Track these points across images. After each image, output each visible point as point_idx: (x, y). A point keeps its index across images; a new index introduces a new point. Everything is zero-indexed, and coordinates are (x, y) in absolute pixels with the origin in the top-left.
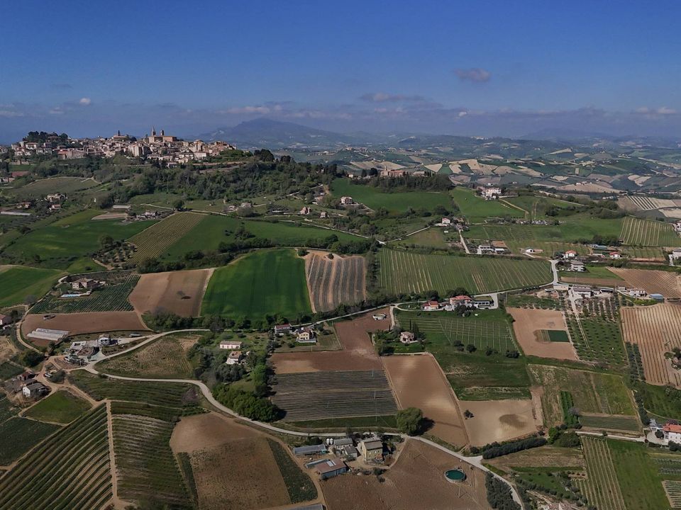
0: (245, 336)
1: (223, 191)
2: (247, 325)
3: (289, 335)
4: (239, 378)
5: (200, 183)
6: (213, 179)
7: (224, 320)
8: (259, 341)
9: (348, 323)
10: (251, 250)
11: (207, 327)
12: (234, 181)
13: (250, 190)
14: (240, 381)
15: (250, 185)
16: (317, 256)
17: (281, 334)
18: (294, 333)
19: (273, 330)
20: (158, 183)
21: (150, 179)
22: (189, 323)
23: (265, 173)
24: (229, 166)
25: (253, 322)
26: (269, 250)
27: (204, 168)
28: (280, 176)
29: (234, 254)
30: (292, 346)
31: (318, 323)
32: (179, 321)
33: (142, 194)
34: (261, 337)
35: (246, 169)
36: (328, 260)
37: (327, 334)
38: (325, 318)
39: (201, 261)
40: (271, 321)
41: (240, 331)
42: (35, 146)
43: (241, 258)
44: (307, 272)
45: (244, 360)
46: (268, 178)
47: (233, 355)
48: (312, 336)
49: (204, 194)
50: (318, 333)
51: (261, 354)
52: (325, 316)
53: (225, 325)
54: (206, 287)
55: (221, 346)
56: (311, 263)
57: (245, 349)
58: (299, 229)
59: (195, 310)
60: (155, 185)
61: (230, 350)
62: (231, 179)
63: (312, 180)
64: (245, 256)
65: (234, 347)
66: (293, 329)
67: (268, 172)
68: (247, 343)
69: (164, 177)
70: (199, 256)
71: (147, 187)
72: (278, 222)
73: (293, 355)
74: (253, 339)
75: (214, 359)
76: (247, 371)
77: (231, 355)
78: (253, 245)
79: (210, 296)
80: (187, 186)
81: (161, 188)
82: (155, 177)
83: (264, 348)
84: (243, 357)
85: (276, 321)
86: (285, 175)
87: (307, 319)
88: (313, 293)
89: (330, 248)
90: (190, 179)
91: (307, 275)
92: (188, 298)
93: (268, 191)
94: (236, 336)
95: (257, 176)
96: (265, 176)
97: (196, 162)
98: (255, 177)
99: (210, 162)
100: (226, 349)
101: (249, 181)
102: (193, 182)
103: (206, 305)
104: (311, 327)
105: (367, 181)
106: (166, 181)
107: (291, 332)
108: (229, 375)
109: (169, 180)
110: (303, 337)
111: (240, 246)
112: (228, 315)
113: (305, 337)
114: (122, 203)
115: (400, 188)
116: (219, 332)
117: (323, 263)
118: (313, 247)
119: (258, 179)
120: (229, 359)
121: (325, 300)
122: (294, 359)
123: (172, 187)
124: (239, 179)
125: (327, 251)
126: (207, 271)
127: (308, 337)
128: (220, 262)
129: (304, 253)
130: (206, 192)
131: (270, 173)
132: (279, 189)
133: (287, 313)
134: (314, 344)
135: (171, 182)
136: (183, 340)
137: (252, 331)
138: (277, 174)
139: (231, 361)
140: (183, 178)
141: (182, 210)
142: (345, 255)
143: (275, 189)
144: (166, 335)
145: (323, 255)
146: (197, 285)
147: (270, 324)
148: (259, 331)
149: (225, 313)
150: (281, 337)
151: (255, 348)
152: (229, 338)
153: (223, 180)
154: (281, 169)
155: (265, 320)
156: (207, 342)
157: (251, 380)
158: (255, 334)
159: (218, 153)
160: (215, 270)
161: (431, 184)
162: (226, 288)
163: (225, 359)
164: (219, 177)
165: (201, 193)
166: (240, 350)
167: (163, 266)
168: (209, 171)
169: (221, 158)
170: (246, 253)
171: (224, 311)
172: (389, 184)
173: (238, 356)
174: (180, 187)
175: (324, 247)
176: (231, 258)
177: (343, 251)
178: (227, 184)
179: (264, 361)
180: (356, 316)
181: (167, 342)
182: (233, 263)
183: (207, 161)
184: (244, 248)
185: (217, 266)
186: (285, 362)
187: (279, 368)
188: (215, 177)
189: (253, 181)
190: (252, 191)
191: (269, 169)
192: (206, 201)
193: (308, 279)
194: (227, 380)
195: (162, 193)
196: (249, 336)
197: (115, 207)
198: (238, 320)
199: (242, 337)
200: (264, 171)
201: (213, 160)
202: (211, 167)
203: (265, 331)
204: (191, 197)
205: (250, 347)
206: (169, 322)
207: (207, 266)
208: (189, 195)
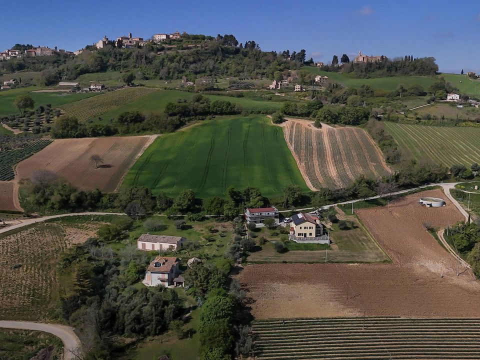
0: (190, 227)
1: (182, 72)
2: (194, 206)
3: (275, 228)
4: (163, 328)
5: (157, 62)
6: (172, 60)
7: (154, 198)
8: (217, 237)
9: (379, 211)
10: (208, 117)
11: (124, 208)
12: (195, 62)
13: (211, 71)
14: (164, 337)
15: (211, 67)
16: (298, 124)
17: (259, 225)
18: (283, 224)
19: (244, 218)
20: (111, 61)
21: (103, 57)
22: (93, 201)
23: (228, 57)
24: (190, 48)
25: (206, 201)
26: (232, 117)
27: (162, 49)
28: (244, 61)
29: (186, 119)
30: (283, 250)
31: (326, 207)
32: (72, 197)
33: (93, 72)
34: (220, 228)
35: (208, 51)
36: (314, 129)
37: (347, 228)
38: (335, 200)
39: (141, 125)
40: (240, 199)
41: (182, 218)
42: (17, 52)
43: (196, 124)
44: (288, 140)
45: (181, 279)
46: (231, 62)
47: (157, 265)
48: (321, 231)
49: (160, 74)
50: (329, 225)
51: (219, 264)
52: (335, 197)
53: (155, 205)
54: (140, 155)
55: (140, 244)
56: (291, 131)
57: (186, 253)
58: (270, 103)
59: (113, 182)
60: (108, 64)
61: (155, 254)
62: (191, 59)
63: (279, 65)
64: (201, 123)
65: (166, 246)
66: (281, 217)
67: (231, 56)
68: (192, 239)
69: (118, 56)
70: (138, 119)
71: (98, 65)
72: (243, 96)
73: (288, 270)
74: (206, 232)
75: (118, 272)
76: (187, 305)
77: (152, 265)
78: (211, 110)
79: (144, 165)
80: (143, 66)
81: (114, 68)
82: (108, 55)
83: (226, 251)
84: (180, 269)
85: (248, 200)
86: (250, 60)
87: (303, 200)
88: (303, 164)
89: (314, 116)
90: (146, 58)
91: (289, 144)
92: (109, 166)
93: (231, 74)
94: (172, 225)
95: (220, 59)
96: (228, 60)
97: (155, 44)
98: (217, 60)
99: (170, 44)
100: (147, 252)
101: (210, 63)
102: (149, 61)
103: (133, 176)
104: (313, 214)
105: (339, 68)
106: (120, 60)
107: (277, 221)
108: (137, 319)
109: (124, 60)
110: (303, 231)
111: (195, 111)
112: (166, 191)
113: (308, 232)
114: (69, 80)
115: (378, 72)
116: (143, 218)
117: (308, 132)
118: (293, 114)
119: (220, 63)
120: (148, 275)
121: (325, 174)
122: (292, 280)
123: (126, 67)
124: (200, 60)
125: (310, 120)
126: (146, 138)
127: (313, 231)
128: (166, 128)
129: (281, 120)
130: (163, 72)
131: (233, 58)
132: (243, 71)
133: (265, 190)
134: (325, 247)
135: (126, 61)
136: (75, 230)
137: (204, 219)
138: (241, 59)
139: (152, 280)
140: (139, 57)
141: (133, 85)
142: (336, 125)
143: (239, 72)
144: (46, 221)
145: (307, 124)
146: (128, 153)
147: (237, 205)
148: (218, 217)
149: (162, 187)
150: (259, 230)
151: (207, 251)
152: (158, 230)
153: (182, 60)
154: (245, 55)
155: (228, 198)
156: (116, 236)
157: (192, 332)
158: (209, 224)
159: (178, 37)
160: (158, 137)
161: (415, 68)
162: (170, 157)
163: (142, 273)
164: (178, 58)
165: (157, 72)
166: (175, 254)
167: (86, 130)
168: (168, 52)
169: (181, 41)
170: (203, 120)
171: (158, 186)
172: (366, 69)
173: (168, 267)
174: (135, 67)
175: (306, 115)
176: (182, 124)
177: (334, 120)
178: (187, 64)
179: (226, 282)
180: (390, 199)
181: (42, 234)
182: (183, 129)
183: (166, 43)
184: (201, 114)
185: (162, 133)
186: (275, 285)
187: (261, 301)
188: (174, 57)
189: (215, 64)
190: (213, 72)
191: (232, 54)
192: (163, 81)
193: (292, 148)
194: (133, 331)
195: (115, 72)
196: (197, 227)
197: (61, 84)
198: (178, 198)
199: (184, 228)
200: (227, 55)
201: (173, 42)
202: (170, 49)
203: (229, 218)
204: (147, 76)
205: (196, 247)
206: (55, 198)
207: (148, 132)
208: (144, 74)
